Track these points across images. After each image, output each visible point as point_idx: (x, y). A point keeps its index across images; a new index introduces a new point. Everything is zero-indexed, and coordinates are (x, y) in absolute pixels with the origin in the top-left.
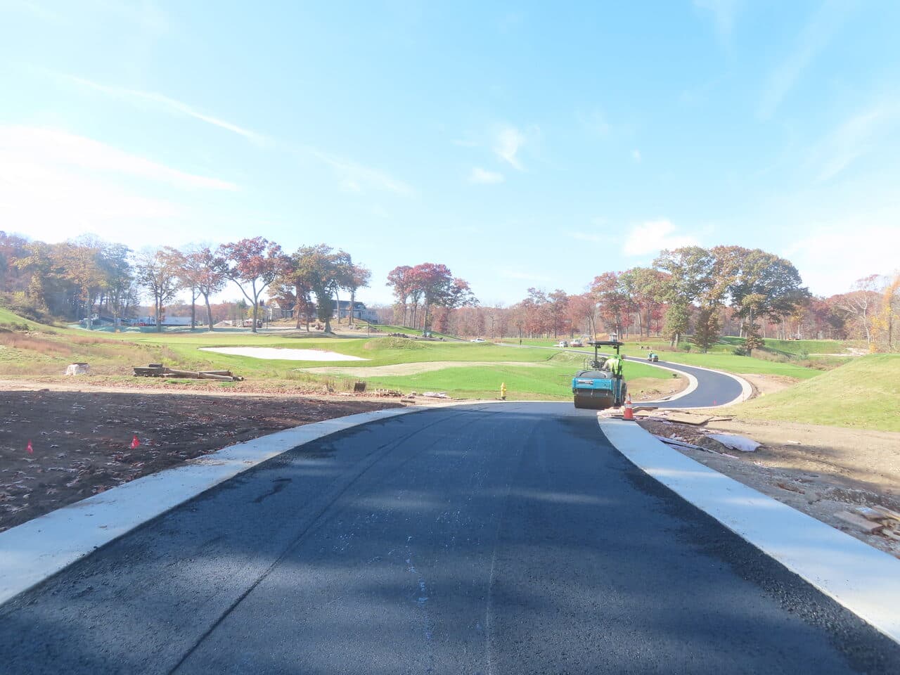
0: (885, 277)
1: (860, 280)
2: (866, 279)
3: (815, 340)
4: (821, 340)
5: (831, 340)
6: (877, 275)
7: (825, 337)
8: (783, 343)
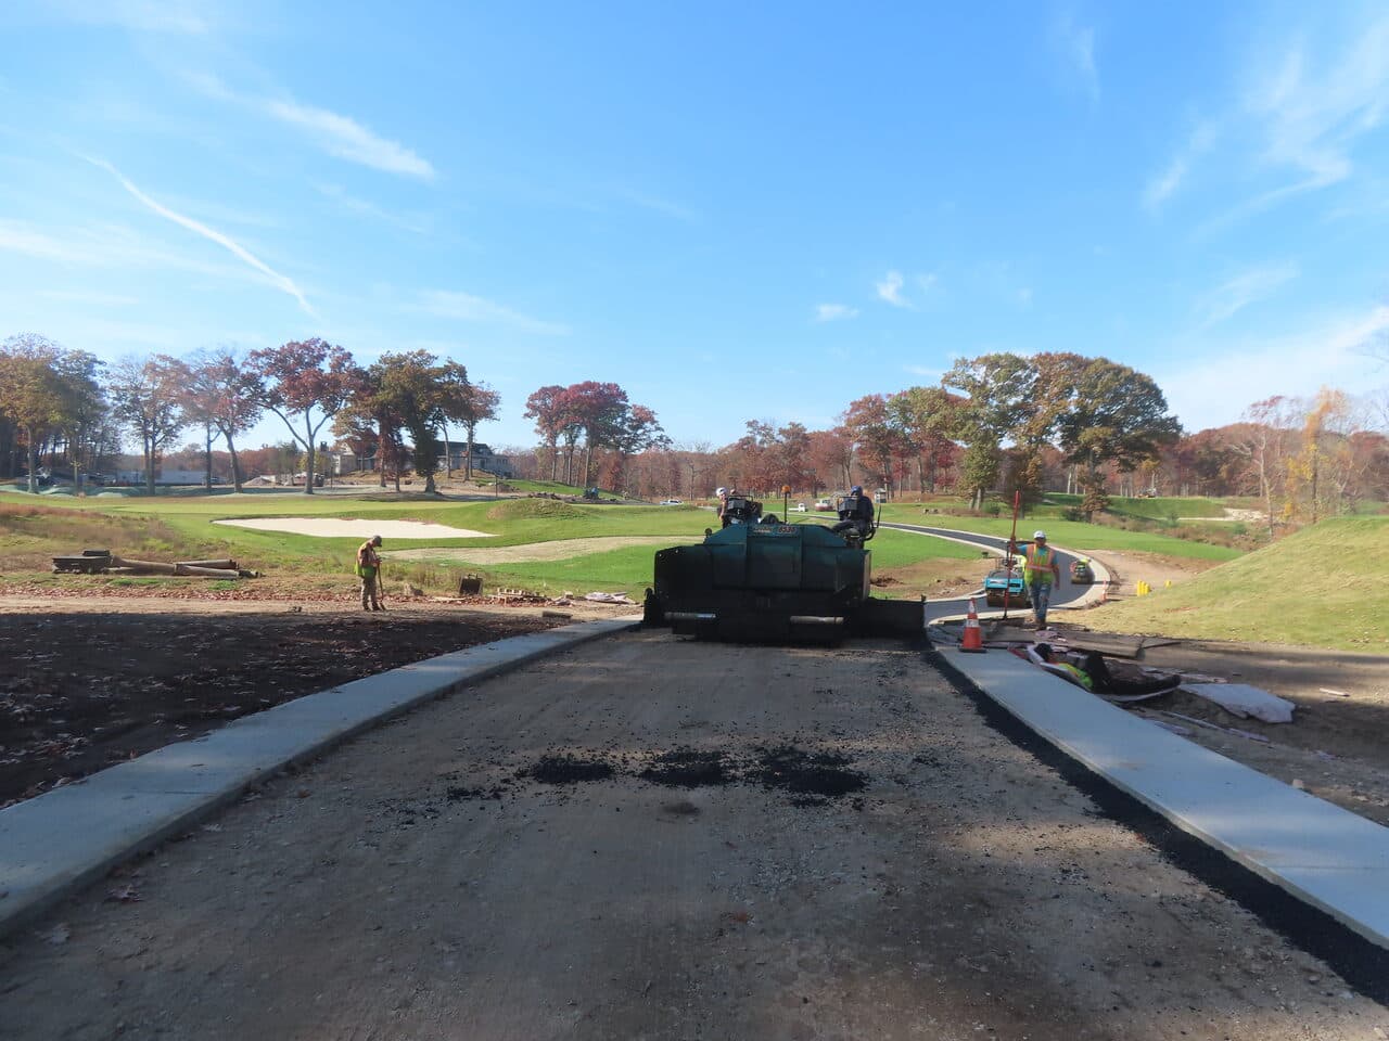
0: (1292, 401)
1: (1254, 405)
2: (1265, 404)
3: (1177, 497)
4: (1185, 497)
5: (1200, 498)
6: (1280, 398)
7: (1191, 493)
8: (1131, 501)
